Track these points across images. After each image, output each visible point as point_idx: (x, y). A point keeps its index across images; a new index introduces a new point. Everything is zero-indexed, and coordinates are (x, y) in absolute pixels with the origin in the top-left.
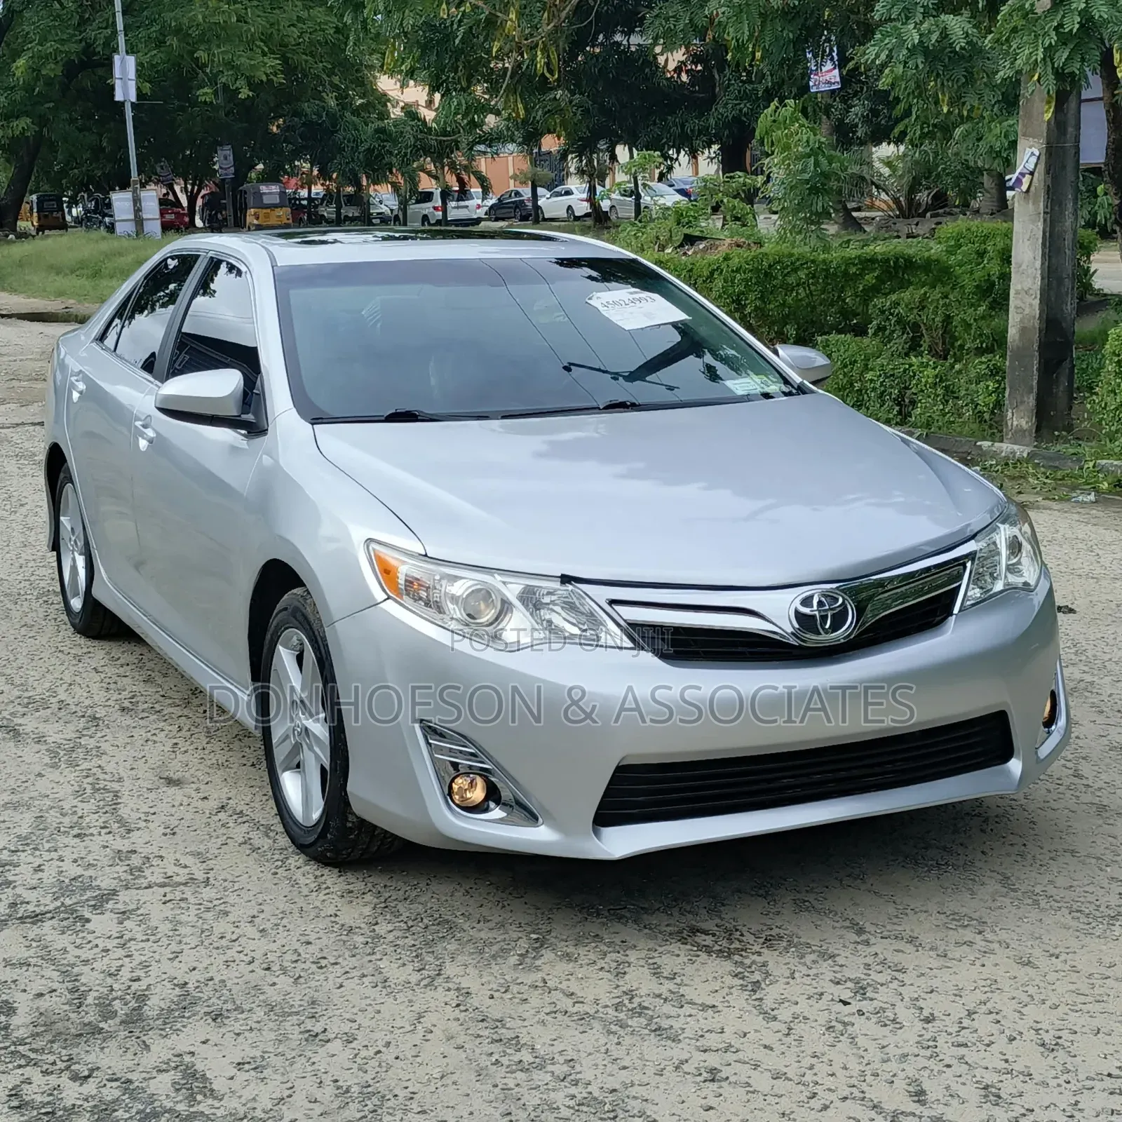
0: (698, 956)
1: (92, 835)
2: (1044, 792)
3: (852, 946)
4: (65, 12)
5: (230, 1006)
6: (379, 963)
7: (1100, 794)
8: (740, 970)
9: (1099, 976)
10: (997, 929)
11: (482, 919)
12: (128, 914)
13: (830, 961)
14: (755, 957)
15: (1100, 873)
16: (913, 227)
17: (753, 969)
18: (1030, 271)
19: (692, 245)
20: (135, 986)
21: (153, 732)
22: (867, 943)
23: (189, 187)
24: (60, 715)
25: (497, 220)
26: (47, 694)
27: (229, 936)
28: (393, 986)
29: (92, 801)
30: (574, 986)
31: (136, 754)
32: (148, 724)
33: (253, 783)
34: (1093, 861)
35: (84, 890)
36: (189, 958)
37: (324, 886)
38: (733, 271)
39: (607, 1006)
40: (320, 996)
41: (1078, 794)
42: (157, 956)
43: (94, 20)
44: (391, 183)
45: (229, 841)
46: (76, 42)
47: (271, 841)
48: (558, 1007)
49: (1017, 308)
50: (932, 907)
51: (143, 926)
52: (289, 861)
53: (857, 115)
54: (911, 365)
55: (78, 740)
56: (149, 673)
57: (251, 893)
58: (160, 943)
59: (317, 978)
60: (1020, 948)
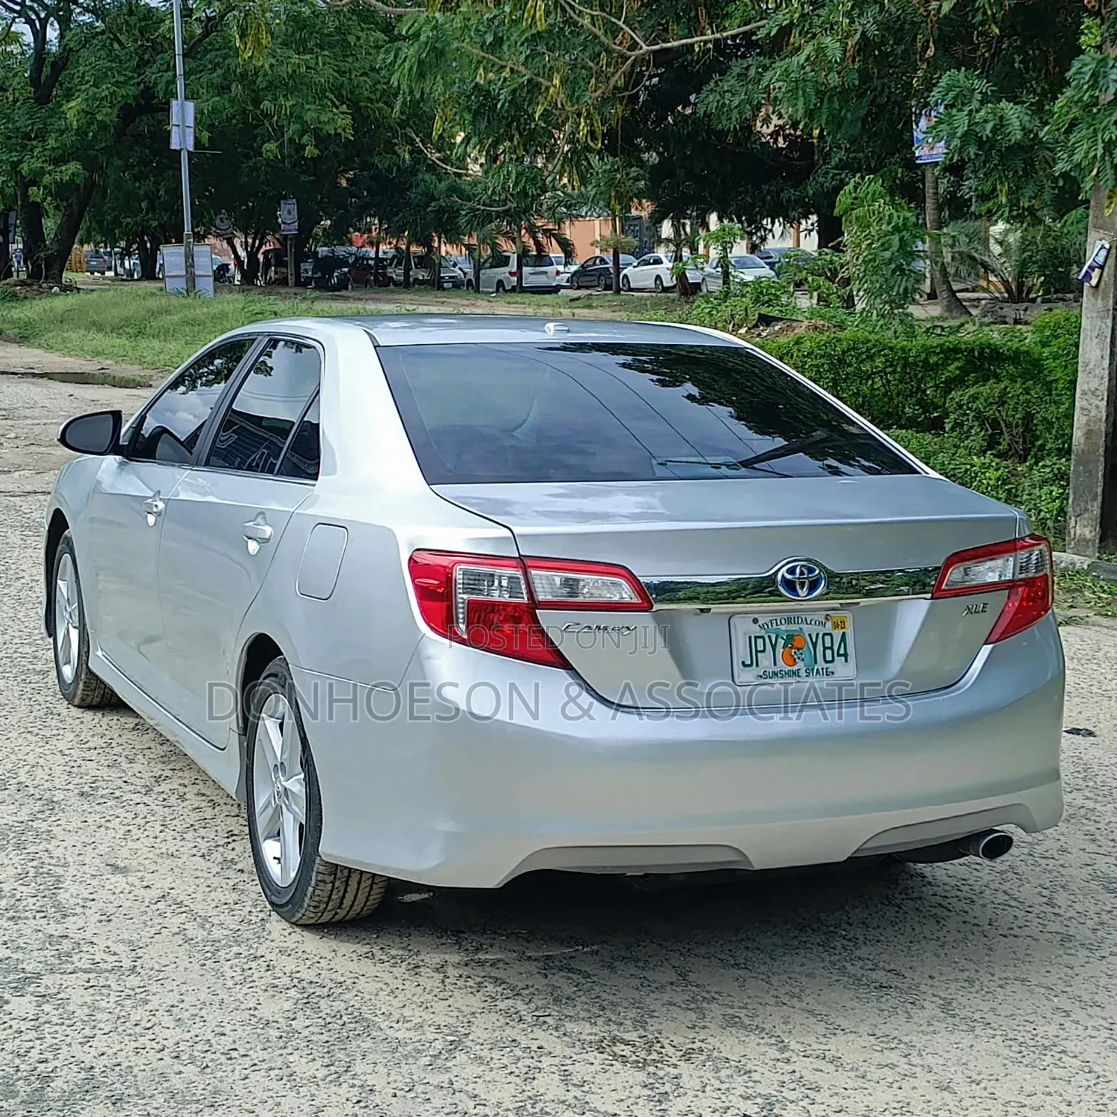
0: (612, 1065)
1: (27, 918)
2: (1011, 919)
3: (771, 1063)
4: (124, 52)
5: (132, 1091)
6: (288, 1057)
7: (1069, 924)
8: (651, 1081)
9: (1016, 1104)
10: (923, 1053)
11: (402, 1019)
12: (48, 998)
13: (745, 1077)
14: (671, 1070)
15: (1046, 1002)
16: (1022, 312)
17: (665, 1081)
18: (1097, 371)
19: (768, 325)
20: (42, 1067)
21: (108, 818)
22: (788, 1061)
23: (250, 241)
24: (17, 797)
25: (579, 288)
26: (8, 775)
27: (144, 1024)
28: (298, 1080)
29: (33, 884)
30: (480, 1089)
31: (86, 840)
32: (104, 810)
33: (199, 874)
34: (1043, 990)
35: (9, 973)
36: (99, 1043)
37: (250, 979)
38: (804, 356)
39: (508, 1110)
40: (225, 1086)
41: (1046, 922)
42: (68, 1040)
43: (155, 63)
44: (465, 246)
45: (163, 930)
46: (133, 85)
47: (205, 933)
48: (459, 1108)
49: (1082, 409)
50: (865, 1028)
51: (61, 1010)
52: (220, 953)
53: (970, 188)
54: (972, 466)
55: (30, 823)
56: (116, 758)
57: (175, 983)
58: (73, 1028)
59: (224, 1069)
60: (942, 1073)
